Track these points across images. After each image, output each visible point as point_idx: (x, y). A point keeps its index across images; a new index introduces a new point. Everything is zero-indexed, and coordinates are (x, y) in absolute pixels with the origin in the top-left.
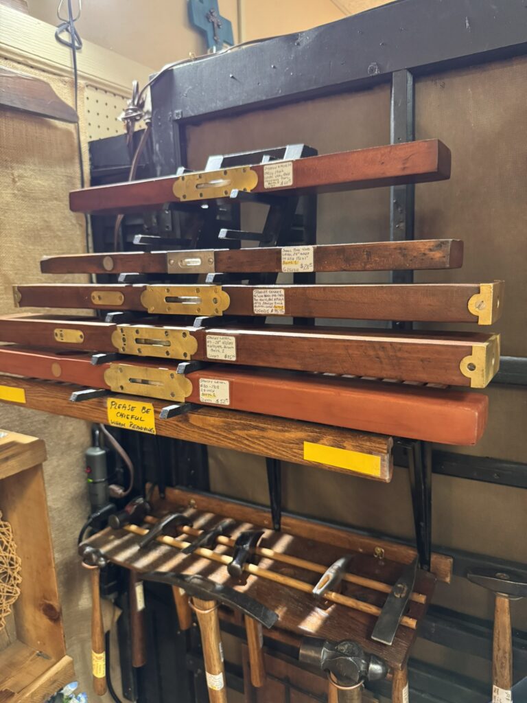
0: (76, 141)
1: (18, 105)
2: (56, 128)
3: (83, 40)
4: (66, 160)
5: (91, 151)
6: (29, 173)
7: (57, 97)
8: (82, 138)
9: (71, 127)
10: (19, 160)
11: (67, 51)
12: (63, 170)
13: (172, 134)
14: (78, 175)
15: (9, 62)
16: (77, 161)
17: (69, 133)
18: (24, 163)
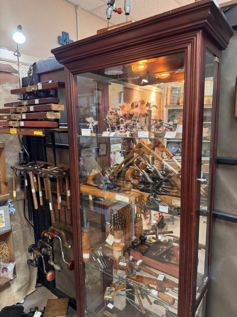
0: (19, 78)
1: (4, 71)
2: (14, 75)
3: (21, 54)
4: (16, 82)
5: (22, 80)
6: (6, 85)
7: (13, 68)
8: (20, 77)
9: (18, 75)
10: (4, 83)
11: (17, 57)
12: (15, 85)
13: (37, 77)
14: (19, 86)
15: (2, 61)
16: (19, 82)
17: (17, 76)
18: (5, 83)
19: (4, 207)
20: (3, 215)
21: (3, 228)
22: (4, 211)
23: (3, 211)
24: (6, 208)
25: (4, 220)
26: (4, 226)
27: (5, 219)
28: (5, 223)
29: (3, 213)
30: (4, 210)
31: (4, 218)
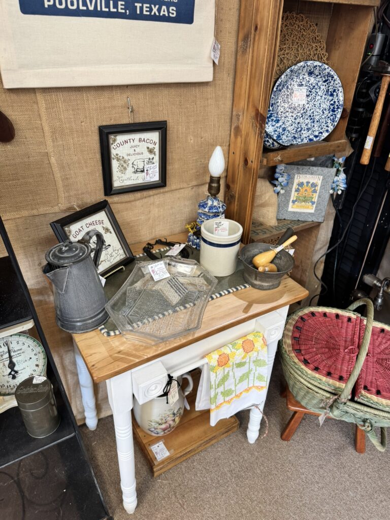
19: (326, 170)
20: (318, 188)
21: (309, 216)
22: (323, 180)
23: (321, 177)
24: (329, 174)
25: (317, 198)
26: (312, 211)
27: (319, 197)
28: (316, 207)
29: (319, 183)
30: (324, 177)
31: (318, 194)
